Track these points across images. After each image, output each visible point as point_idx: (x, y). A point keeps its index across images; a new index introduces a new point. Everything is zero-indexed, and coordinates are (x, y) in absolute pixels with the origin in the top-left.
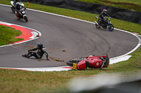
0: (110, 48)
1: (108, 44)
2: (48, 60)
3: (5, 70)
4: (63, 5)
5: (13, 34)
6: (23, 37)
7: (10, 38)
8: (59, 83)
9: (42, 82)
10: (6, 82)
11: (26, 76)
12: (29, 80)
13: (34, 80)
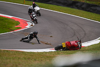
0: (85, 34)
1: (84, 31)
2: (39, 43)
3: (7, 51)
4: (51, 2)
5: (14, 24)
6: (21, 27)
7: (11, 27)
8: (48, 61)
9: (35, 60)
10: (8, 60)
11: (23, 56)
12: (25, 58)
13: (29, 59)
